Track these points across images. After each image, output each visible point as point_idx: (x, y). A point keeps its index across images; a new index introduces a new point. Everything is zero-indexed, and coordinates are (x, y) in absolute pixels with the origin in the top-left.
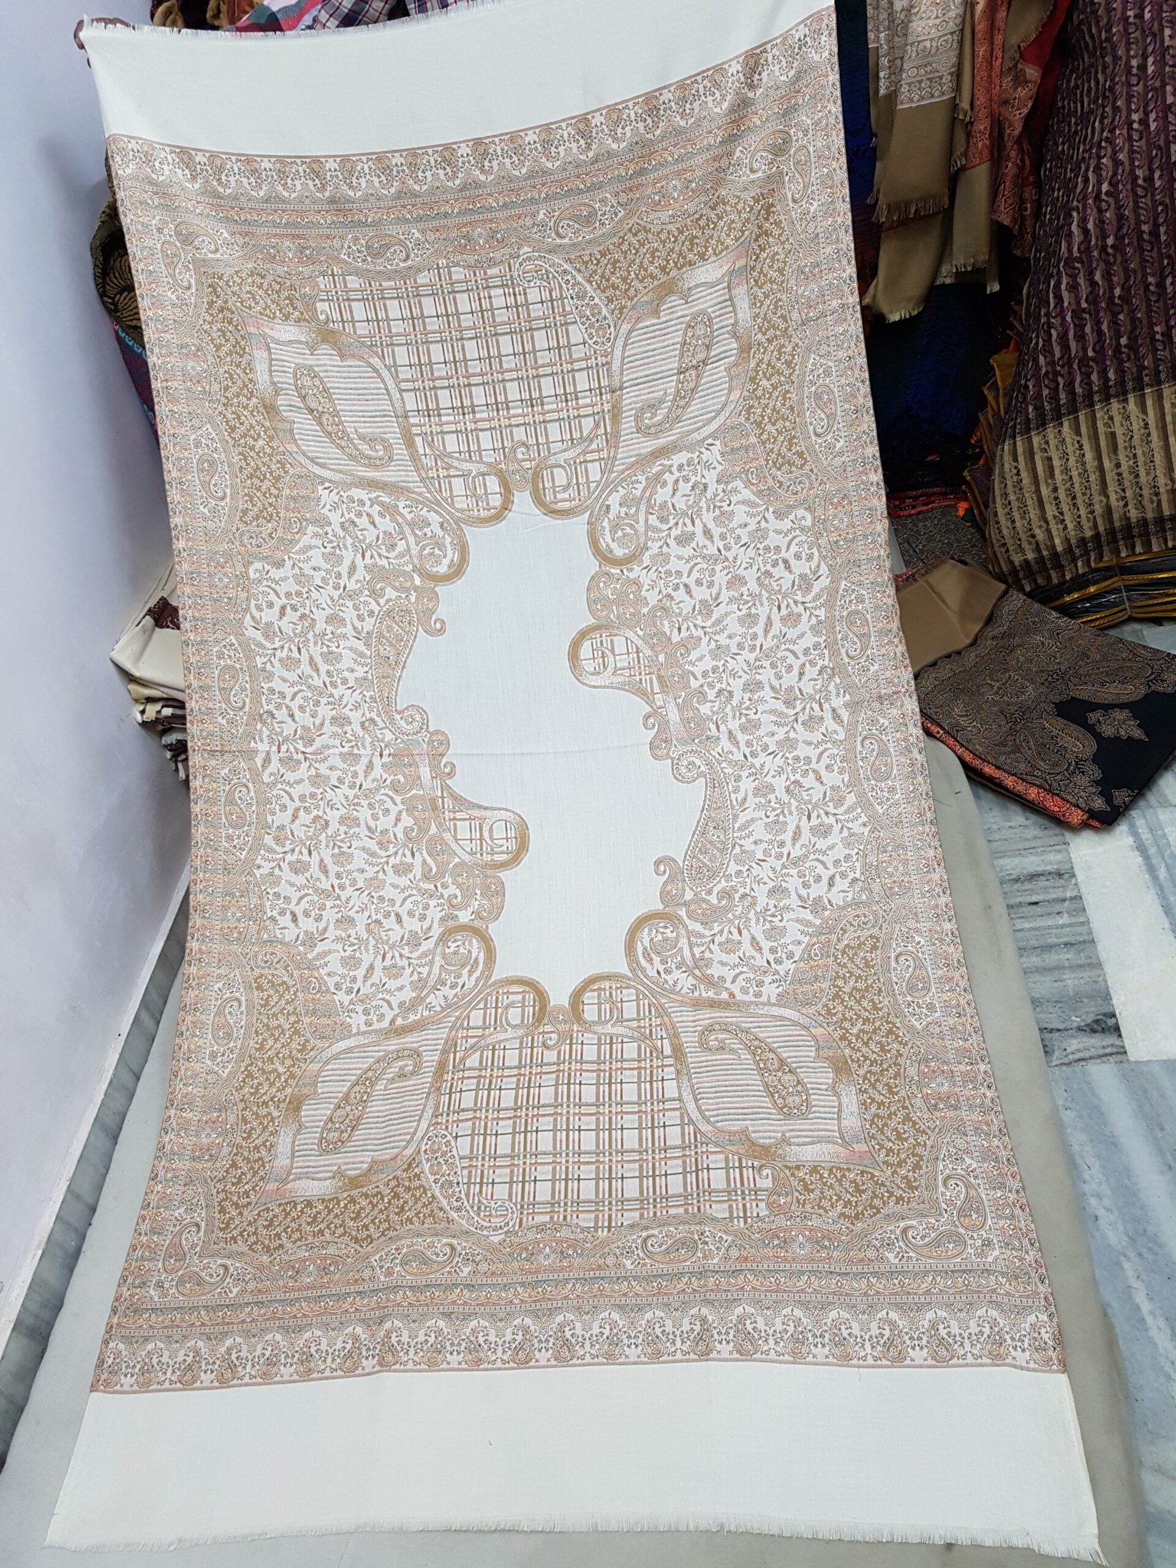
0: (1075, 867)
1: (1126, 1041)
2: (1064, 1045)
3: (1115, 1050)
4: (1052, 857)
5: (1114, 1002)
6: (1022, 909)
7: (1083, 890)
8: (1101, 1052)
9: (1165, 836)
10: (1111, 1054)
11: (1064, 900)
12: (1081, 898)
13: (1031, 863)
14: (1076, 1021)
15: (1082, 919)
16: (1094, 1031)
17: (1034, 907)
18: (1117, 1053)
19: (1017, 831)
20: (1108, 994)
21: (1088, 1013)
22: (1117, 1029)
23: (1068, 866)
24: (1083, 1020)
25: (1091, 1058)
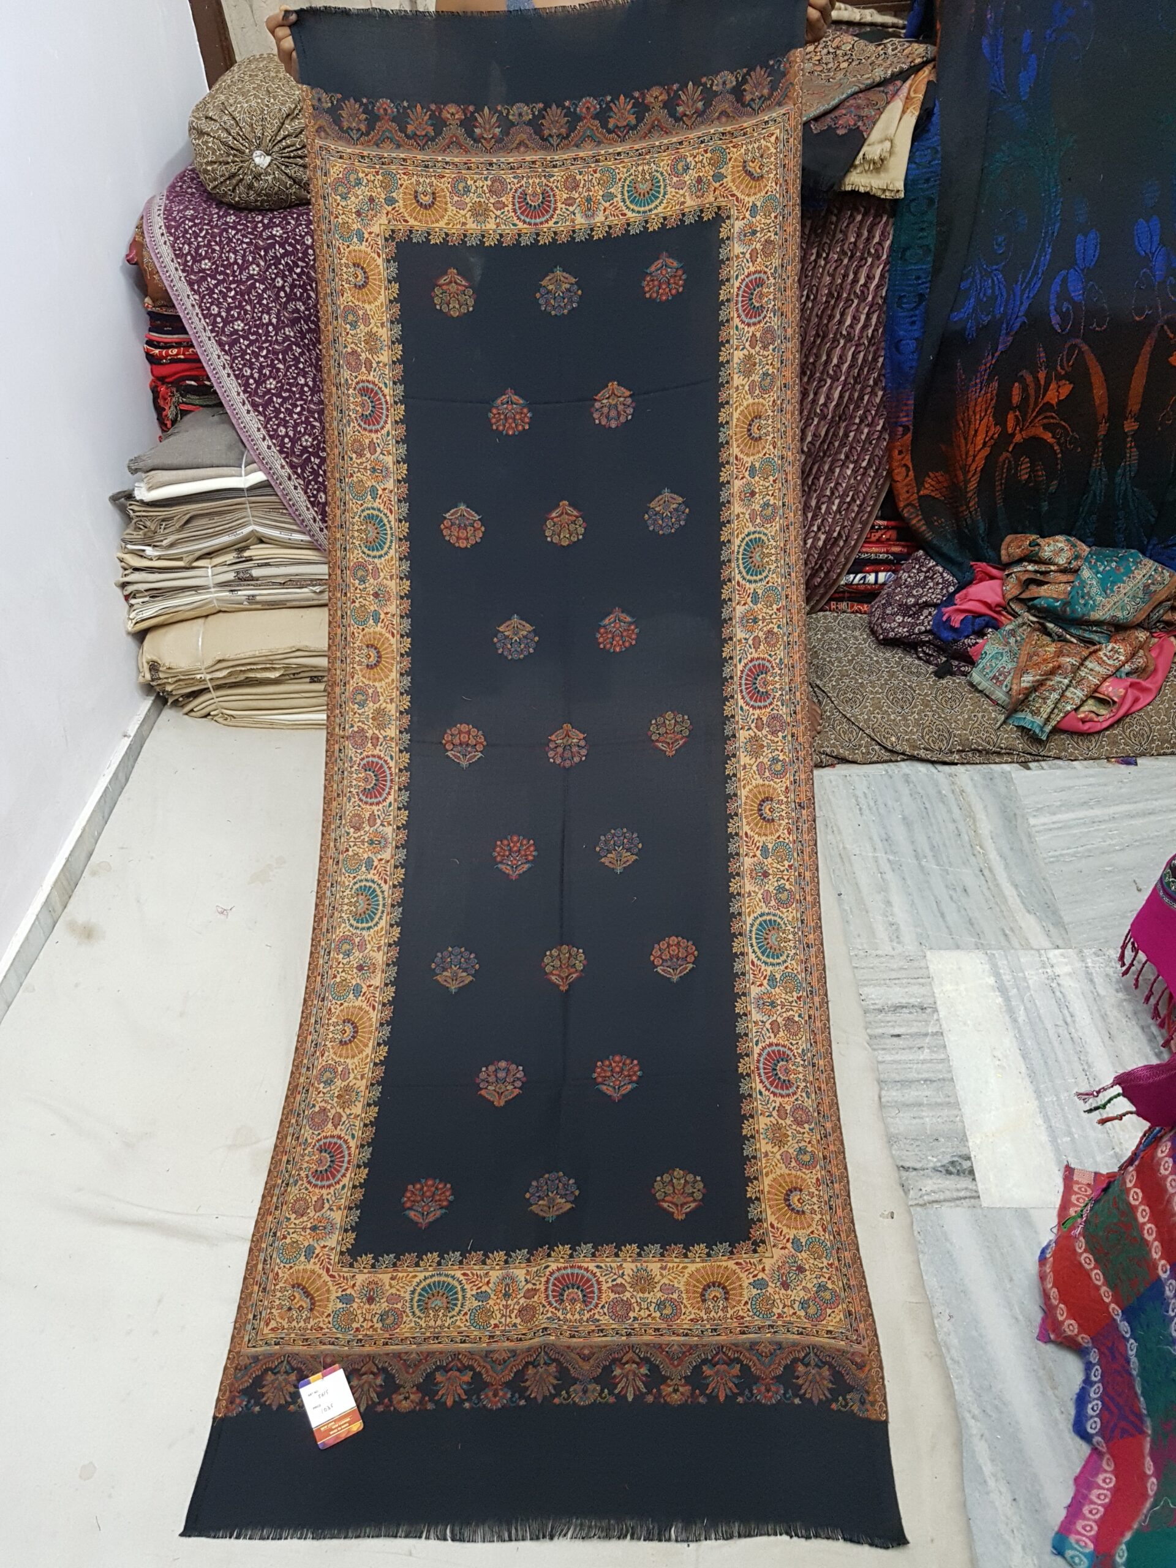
0: (938, 1003)
1: (979, 1185)
2: (920, 1185)
3: (968, 1194)
4: (915, 989)
5: (970, 1144)
6: (883, 1041)
7: (944, 1026)
8: (955, 1195)
9: (1025, 979)
10: (965, 1198)
11: (926, 1035)
12: (942, 1034)
13: (896, 995)
14: (933, 1161)
15: (943, 1056)
16: (949, 1173)
17: (895, 1039)
18: (971, 1197)
19: (883, 959)
20: (965, 1135)
21: (943, 1154)
22: (971, 1172)
23: (931, 1001)
24: (939, 1161)
25: (945, 1201)
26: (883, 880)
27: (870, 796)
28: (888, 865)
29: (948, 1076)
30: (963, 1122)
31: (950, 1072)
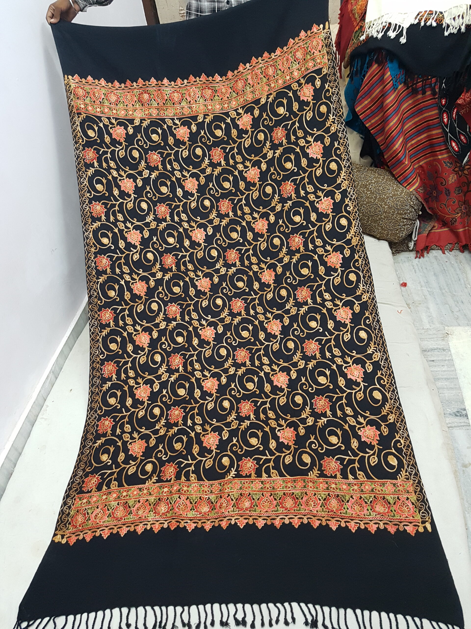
26: (425, 298)
27: (419, 265)
28: (428, 292)
29: (456, 377)
30: (462, 395)
31: (456, 375)
